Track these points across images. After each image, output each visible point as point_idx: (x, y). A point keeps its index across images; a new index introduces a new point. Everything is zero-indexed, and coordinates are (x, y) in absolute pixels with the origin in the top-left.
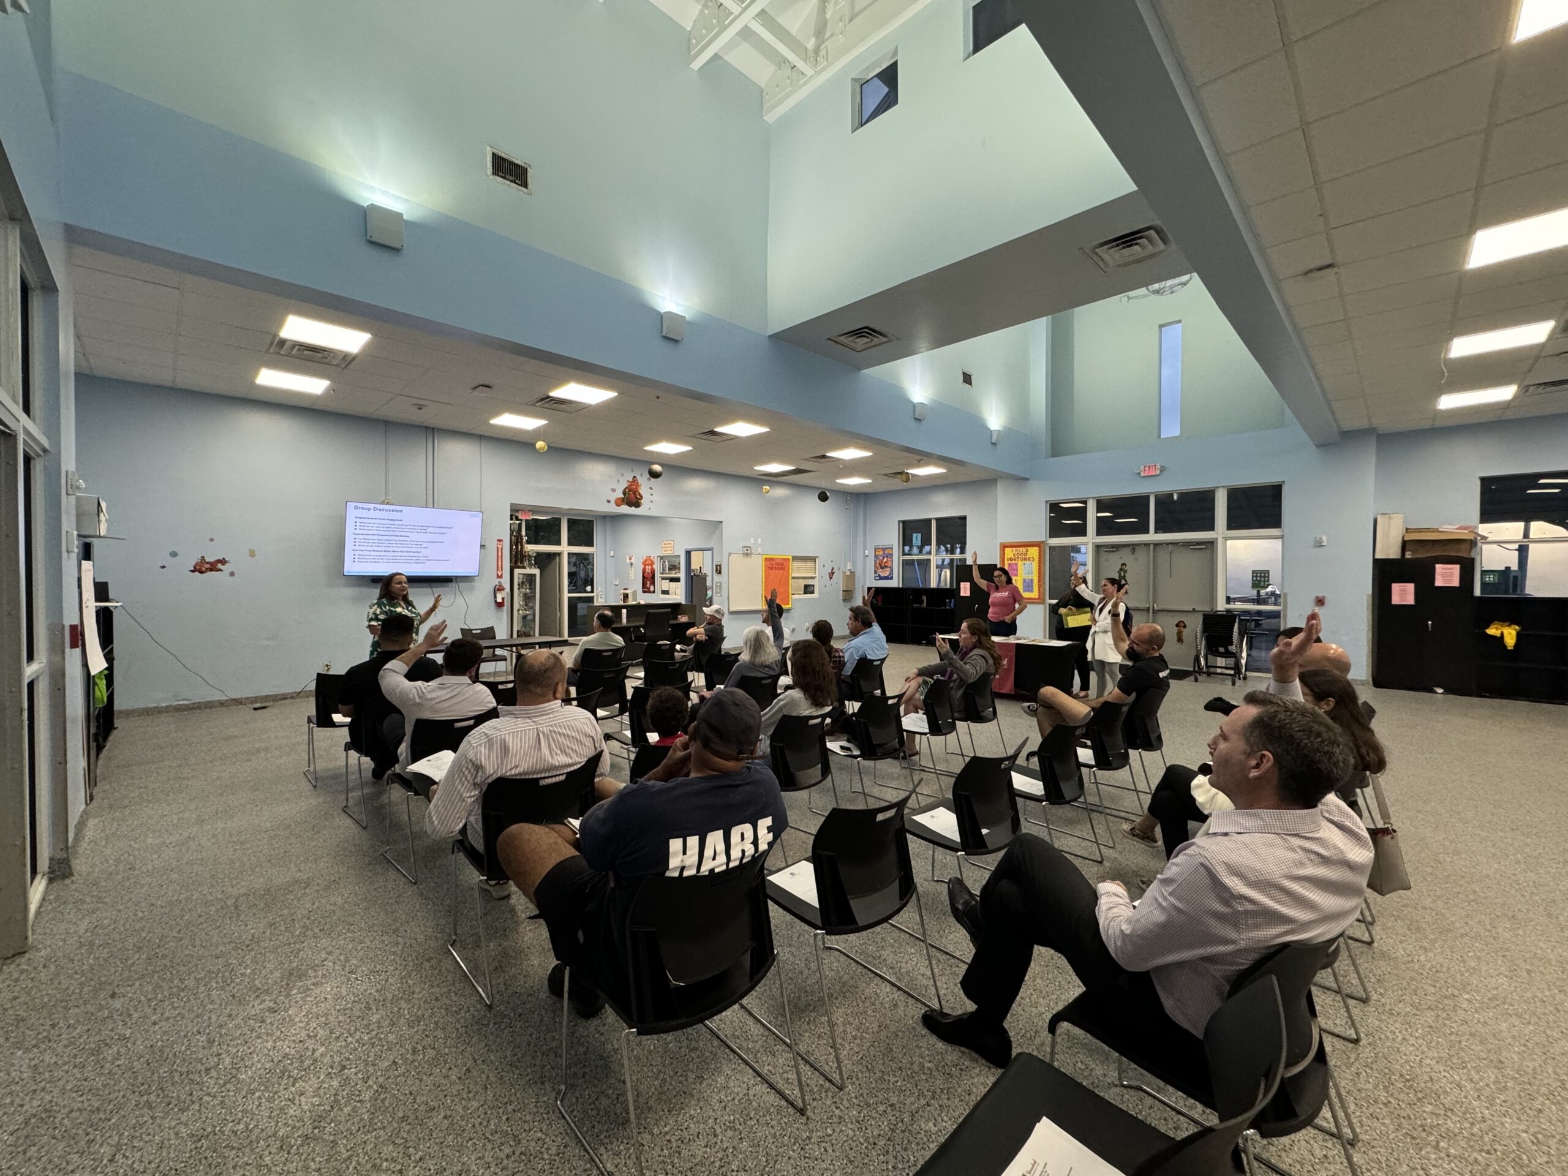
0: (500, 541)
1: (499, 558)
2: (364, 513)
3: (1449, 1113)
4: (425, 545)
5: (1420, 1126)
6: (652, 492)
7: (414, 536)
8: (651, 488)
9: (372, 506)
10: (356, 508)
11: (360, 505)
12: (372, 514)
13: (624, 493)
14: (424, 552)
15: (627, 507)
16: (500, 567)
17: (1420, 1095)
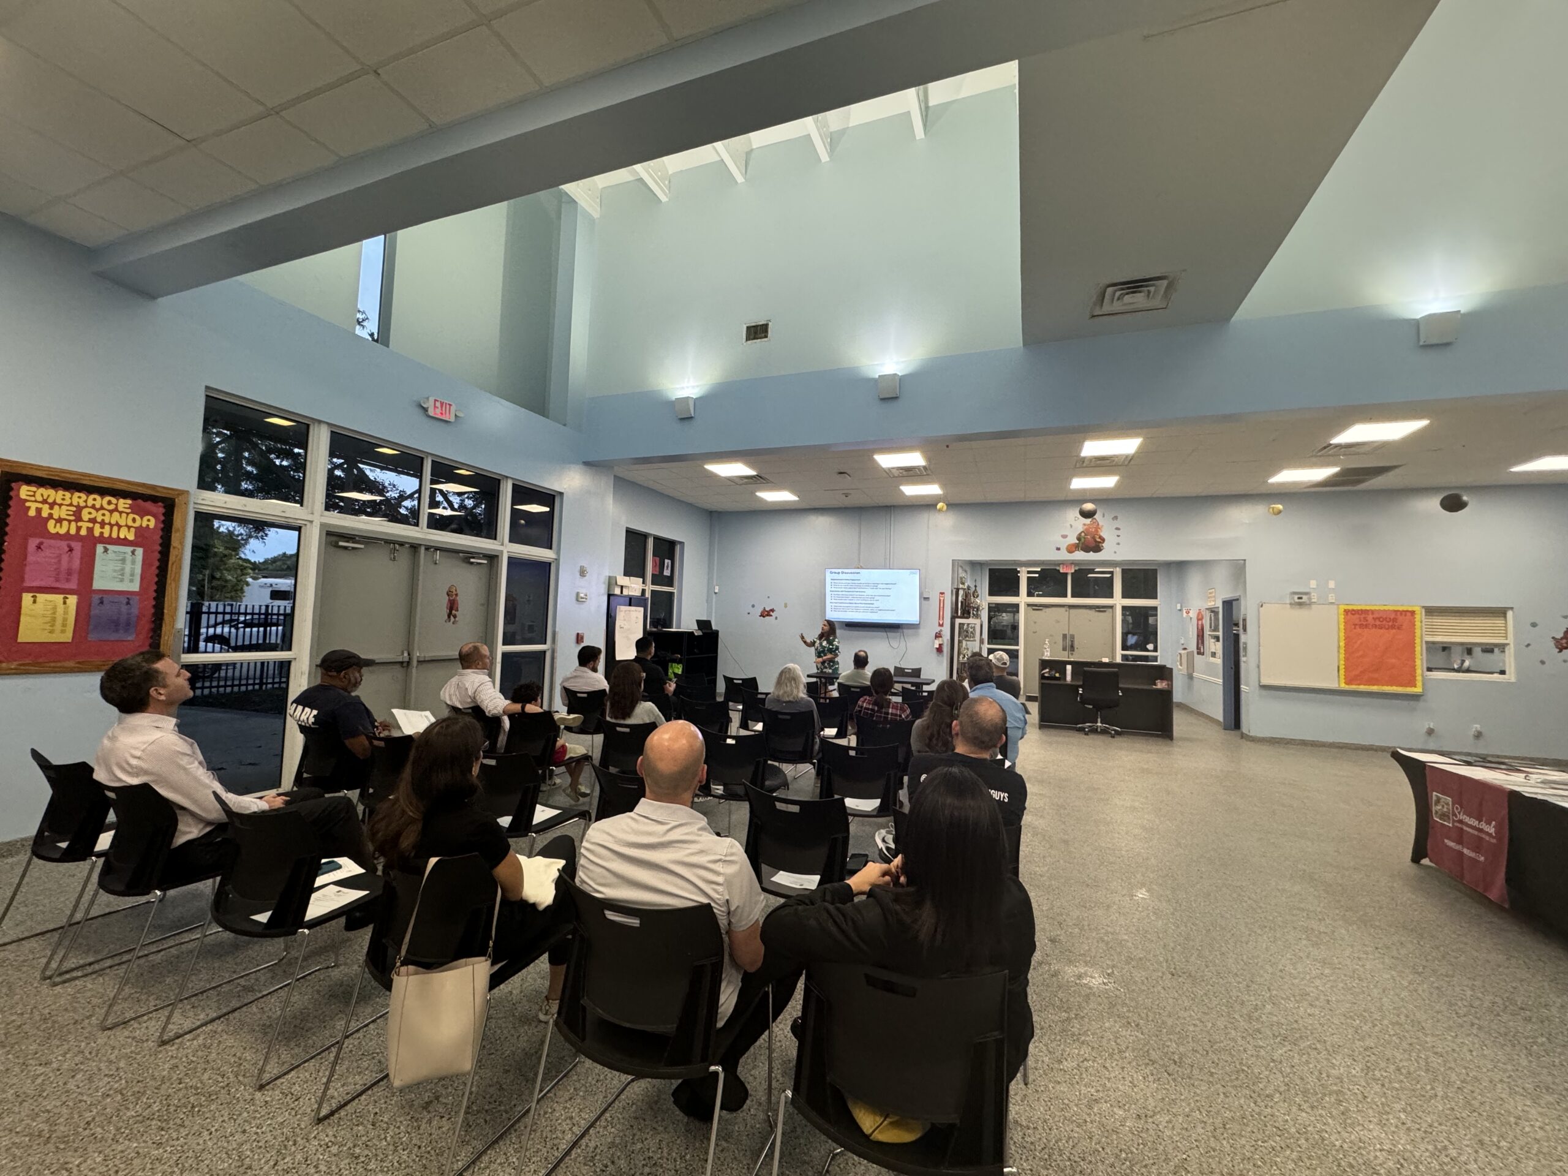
0: (942, 593)
1: (941, 609)
2: (836, 576)
3: (140, 1118)
4: (876, 598)
5: (145, 1091)
6: (1118, 532)
7: (869, 592)
8: (1118, 529)
9: (840, 571)
10: (831, 573)
11: (833, 570)
12: (841, 576)
13: (1079, 539)
14: (876, 604)
15: (1082, 552)
16: (941, 617)
17: (172, 1109)
